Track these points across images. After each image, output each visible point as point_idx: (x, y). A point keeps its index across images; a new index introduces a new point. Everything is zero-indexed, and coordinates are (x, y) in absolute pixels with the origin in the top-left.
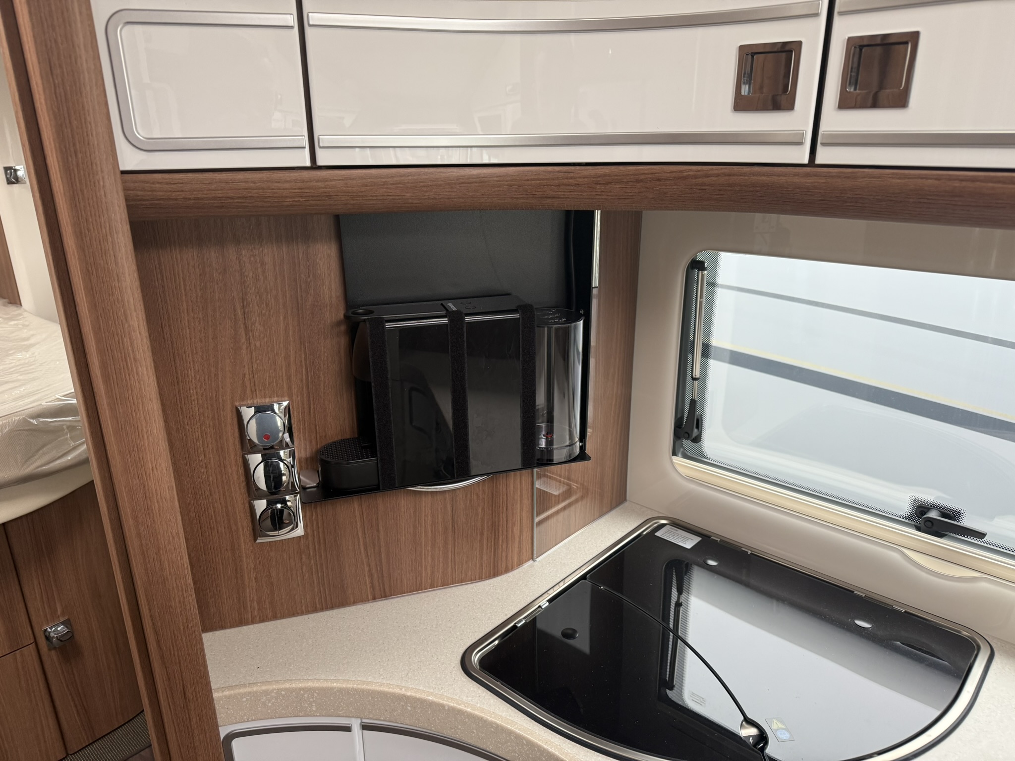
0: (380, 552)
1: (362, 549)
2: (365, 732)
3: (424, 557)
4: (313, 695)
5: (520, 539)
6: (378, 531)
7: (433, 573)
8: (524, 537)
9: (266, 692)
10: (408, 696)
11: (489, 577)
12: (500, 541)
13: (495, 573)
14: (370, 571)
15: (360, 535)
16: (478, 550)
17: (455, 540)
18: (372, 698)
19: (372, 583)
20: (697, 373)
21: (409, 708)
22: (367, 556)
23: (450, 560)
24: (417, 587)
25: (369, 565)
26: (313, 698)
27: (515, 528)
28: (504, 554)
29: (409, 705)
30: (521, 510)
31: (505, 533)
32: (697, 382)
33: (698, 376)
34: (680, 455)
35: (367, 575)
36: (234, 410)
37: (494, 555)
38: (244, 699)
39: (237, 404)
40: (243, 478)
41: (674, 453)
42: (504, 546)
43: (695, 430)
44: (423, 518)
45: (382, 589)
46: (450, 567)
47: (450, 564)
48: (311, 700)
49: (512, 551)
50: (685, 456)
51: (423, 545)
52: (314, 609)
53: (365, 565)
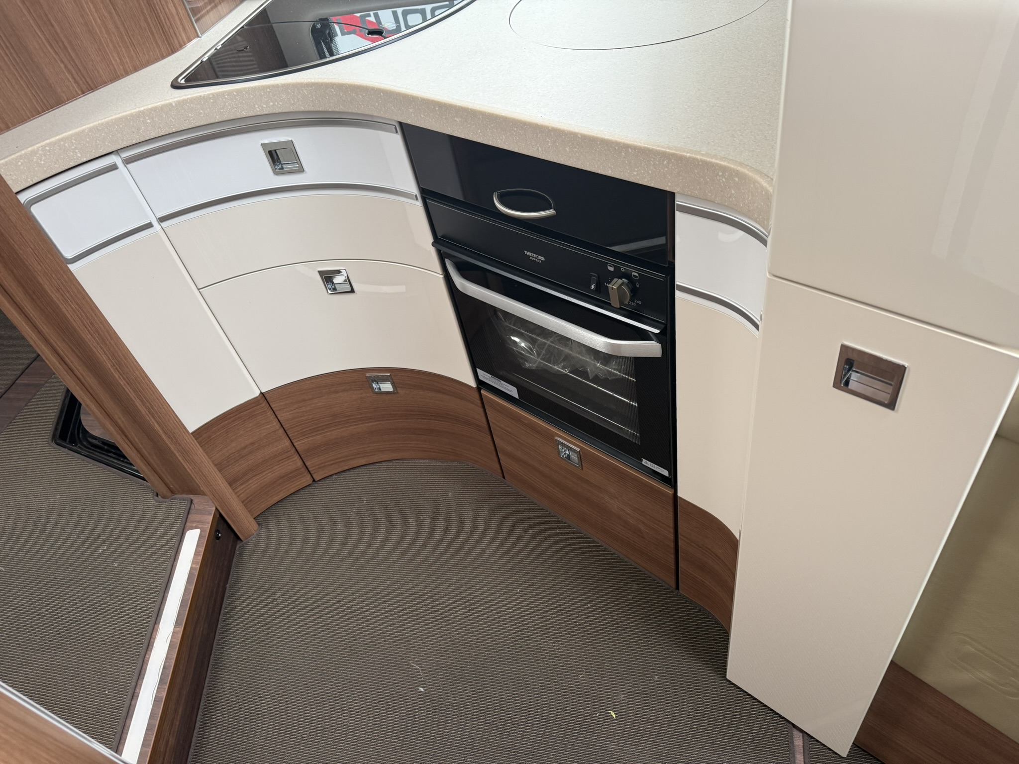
0: (65, 46)
2: (129, 166)
3: (105, 45)
4: (72, 142)
5: (178, 16)
6: (52, 26)
7: (120, 59)
9: (34, 153)
10: (143, 111)
11: (169, 55)
12: (163, 19)
13: (173, 51)
14: (66, 67)
16: (148, 30)
17: (124, 24)
18: (117, 125)
19: (73, 78)
21: (148, 121)
22: (56, 53)
23: (129, 44)
25: (62, 61)
26: (73, 145)
27: (169, 5)
28: (171, 31)
29: (147, 118)
31: (162, 10)
35: (65, 71)
37: (164, 33)
38: (20, 163)
42: (168, 24)
44: (86, 6)
45: (85, 82)
46: (132, 50)
47: (131, 48)
48: (73, 147)
49: (177, 28)
51: (99, 33)
53: (59, 63)
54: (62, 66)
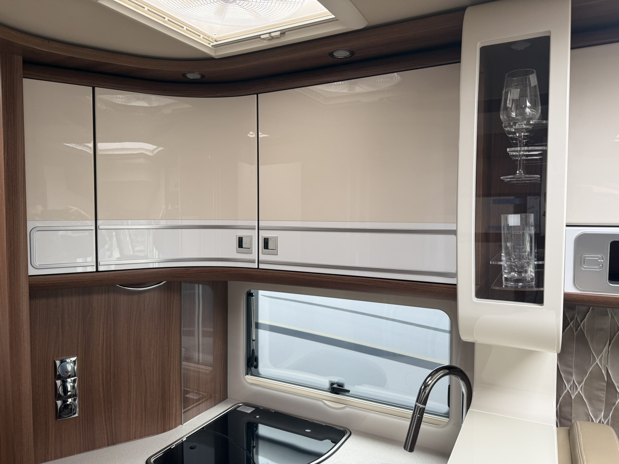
0: (112, 423)
1: (104, 421)
3: (131, 424)
5: (176, 414)
6: (111, 413)
7: (135, 432)
8: (178, 413)
11: (161, 433)
12: (166, 415)
13: (164, 431)
14: (107, 432)
15: (103, 415)
16: (156, 420)
17: (146, 416)
19: (108, 438)
20: (254, 338)
22: (106, 425)
23: (143, 425)
24: (128, 439)
25: (107, 429)
27: (173, 409)
28: (168, 421)
30: (176, 401)
32: (254, 342)
33: (254, 339)
34: (249, 374)
35: (105, 434)
36: (54, 361)
37: (164, 422)
39: (55, 359)
40: (54, 391)
41: (247, 374)
42: (168, 418)
43: (255, 363)
46: (143, 428)
49: (172, 420)
50: (252, 375)
51: (131, 419)
52: (80, 452)
53: (105, 429)
54: (105, 431)
